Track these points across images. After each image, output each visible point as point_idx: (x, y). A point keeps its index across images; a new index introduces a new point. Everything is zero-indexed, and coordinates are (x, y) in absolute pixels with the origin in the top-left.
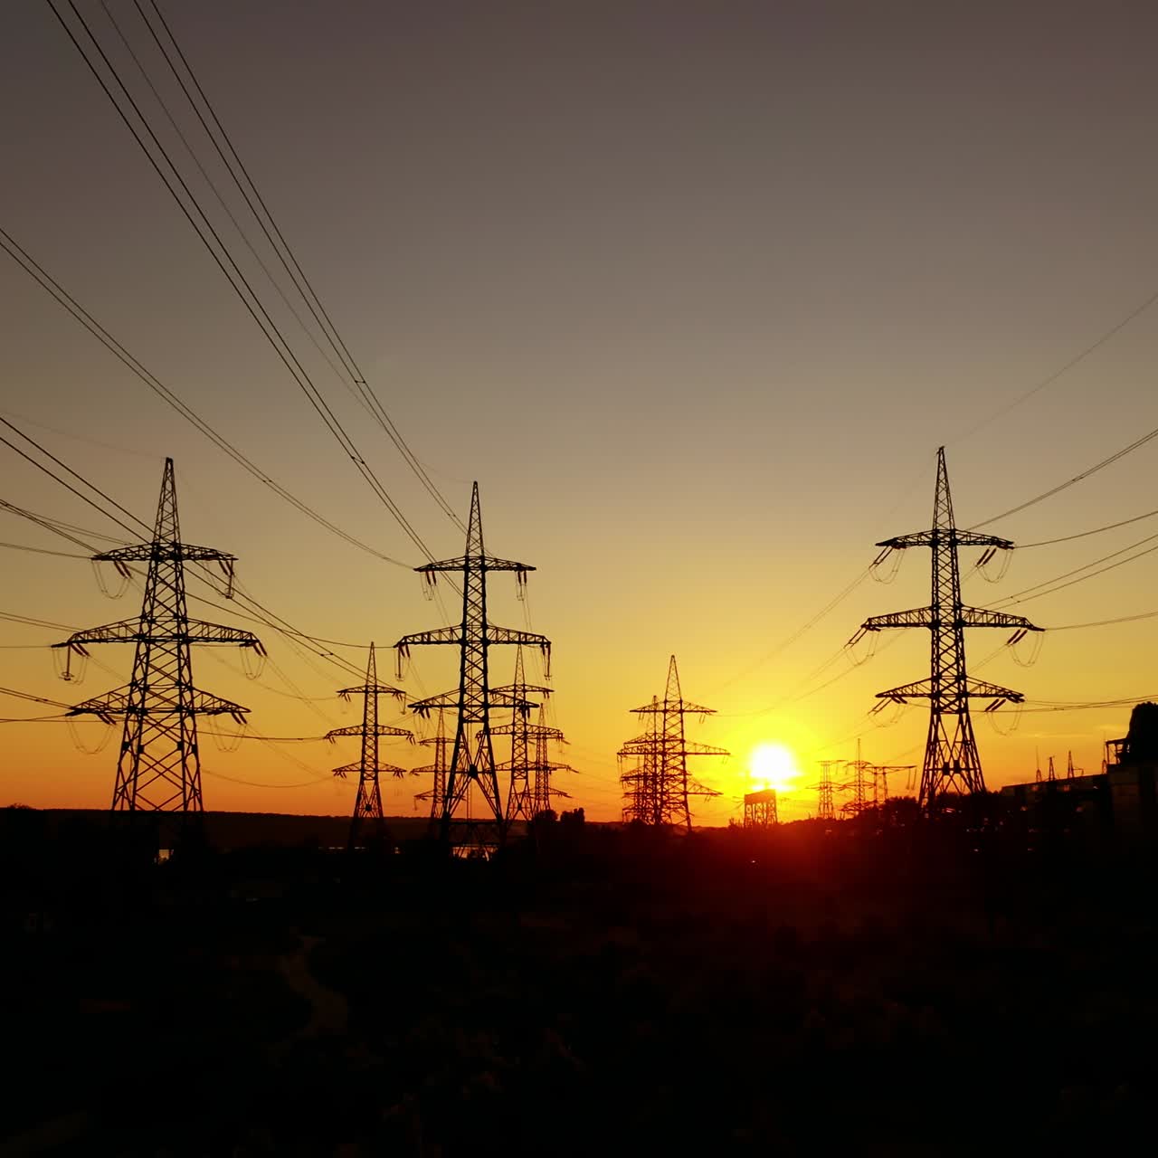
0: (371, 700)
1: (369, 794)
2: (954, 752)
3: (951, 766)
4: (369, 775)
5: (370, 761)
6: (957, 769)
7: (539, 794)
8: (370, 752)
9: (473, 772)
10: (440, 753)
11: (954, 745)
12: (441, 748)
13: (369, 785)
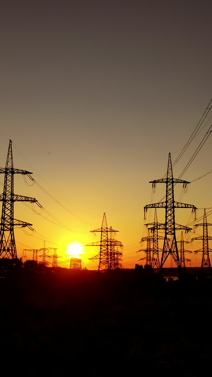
0: (205, 228)
1: (206, 259)
2: (7, 244)
3: (6, 248)
4: (206, 253)
5: (206, 248)
6: (8, 250)
7: (148, 259)
8: (206, 245)
9: (170, 251)
10: (182, 246)
11: (8, 241)
12: (182, 244)
13: (206, 257)
